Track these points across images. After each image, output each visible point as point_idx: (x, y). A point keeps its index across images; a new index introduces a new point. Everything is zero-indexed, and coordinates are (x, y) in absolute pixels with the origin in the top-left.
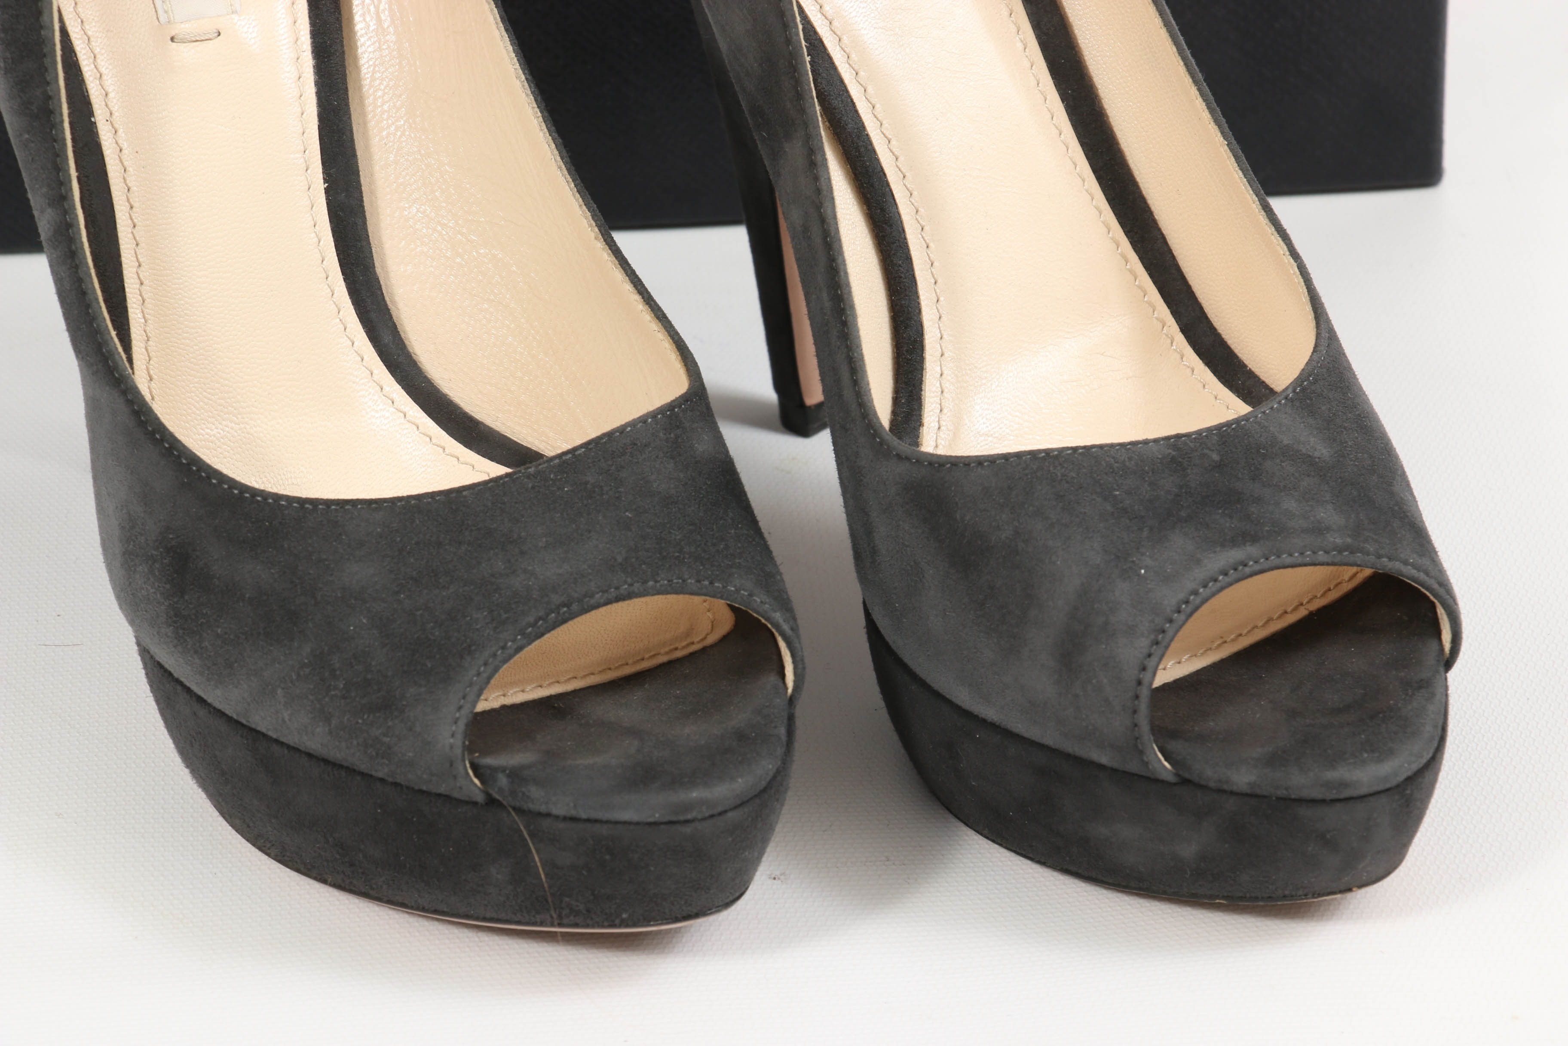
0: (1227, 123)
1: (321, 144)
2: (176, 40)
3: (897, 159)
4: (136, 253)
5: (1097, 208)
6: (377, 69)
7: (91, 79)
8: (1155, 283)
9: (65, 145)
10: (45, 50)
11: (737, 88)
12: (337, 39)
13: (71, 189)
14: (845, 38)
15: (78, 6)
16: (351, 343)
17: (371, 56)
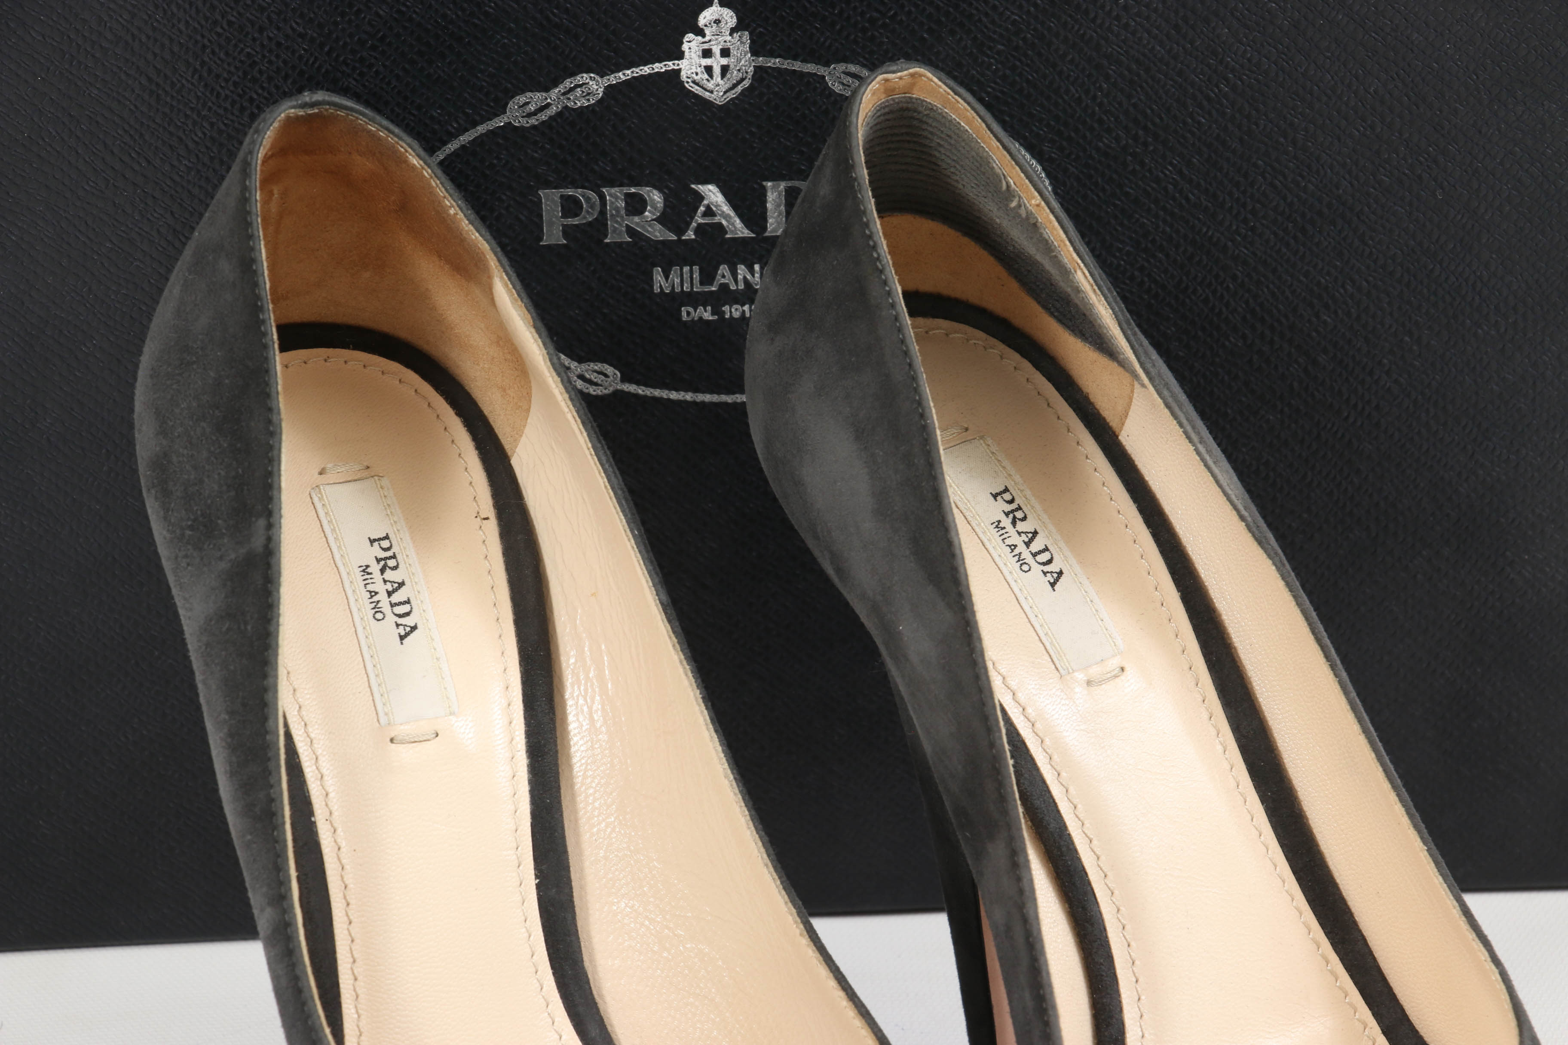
0: (1426, 828)
1: (533, 841)
2: (395, 741)
3: (1098, 858)
4: (351, 949)
5: (1297, 909)
6: (589, 767)
7: (313, 779)
8: (1356, 984)
9: (286, 846)
10: (269, 755)
11: (941, 788)
12: (551, 738)
13: (290, 889)
14: (1047, 741)
15: (303, 709)
16: (558, 1037)
17: (584, 754)
